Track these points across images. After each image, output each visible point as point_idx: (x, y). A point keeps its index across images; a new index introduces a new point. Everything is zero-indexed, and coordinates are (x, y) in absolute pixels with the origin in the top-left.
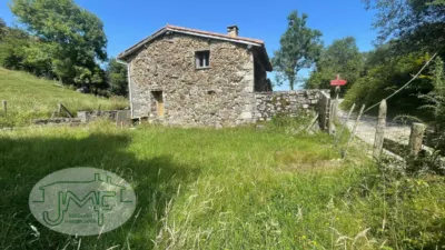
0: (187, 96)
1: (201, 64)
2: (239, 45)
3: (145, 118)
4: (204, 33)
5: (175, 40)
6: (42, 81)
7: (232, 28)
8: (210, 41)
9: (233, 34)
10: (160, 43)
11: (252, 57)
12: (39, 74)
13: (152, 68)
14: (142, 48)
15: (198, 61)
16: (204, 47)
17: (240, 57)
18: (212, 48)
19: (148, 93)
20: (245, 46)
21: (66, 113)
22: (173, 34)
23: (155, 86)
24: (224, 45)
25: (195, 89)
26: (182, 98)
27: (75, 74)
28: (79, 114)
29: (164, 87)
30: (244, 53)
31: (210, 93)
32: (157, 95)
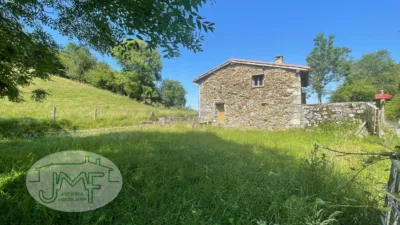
0: (244, 107)
1: (256, 84)
2: (288, 70)
3: (210, 123)
4: (261, 63)
5: (237, 68)
7: (279, 57)
8: (265, 68)
9: (280, 62)
10: (224, 71)
11: (299, 79)
12: (115, 92)
13: (218, 88)
14: (212, 74)
15: (253, 82)
16: (259, 72)
17: (290, 78)
18: (266, 73)
19: (214, 105)
20: (294, 71)
22: (236, 65)
23: (219, 100)
24: (276, 70)
25: (251, 101)
26: (240, 108)
28: (160, 119)
29: (226, 101)
30: (293, 76)
31: (263, 105)
32: (220, 106)
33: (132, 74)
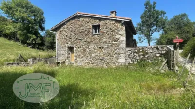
0: (88, 49)
1: (95, 32)
2: (117, 21)
3: (64, 62)
4: (98, 15)
5: (81, 19)
6: (12, 42)
7: (112, 12)
8: (100, 19)
9: (113, 15)
10: (73, 21)
11: (124, 27)
12: (10, 39)
13: (69, 35)
14: (64, 24)
15: (94, 30)
16: (97, 23)
17: (118, 28)
18: (102, 23)
19: (66, 48)
20: (120, 22)
21: (22, 59)
22: (80, 17)
23: (70, 44)
24: (108, 21)
25: (92, 46)
26: (85, 50)
27: (28, 38)
29: (74, 45)
30: (120, 25)
31: (100, 48)
32: (71, 49)
33: (19, 25)
